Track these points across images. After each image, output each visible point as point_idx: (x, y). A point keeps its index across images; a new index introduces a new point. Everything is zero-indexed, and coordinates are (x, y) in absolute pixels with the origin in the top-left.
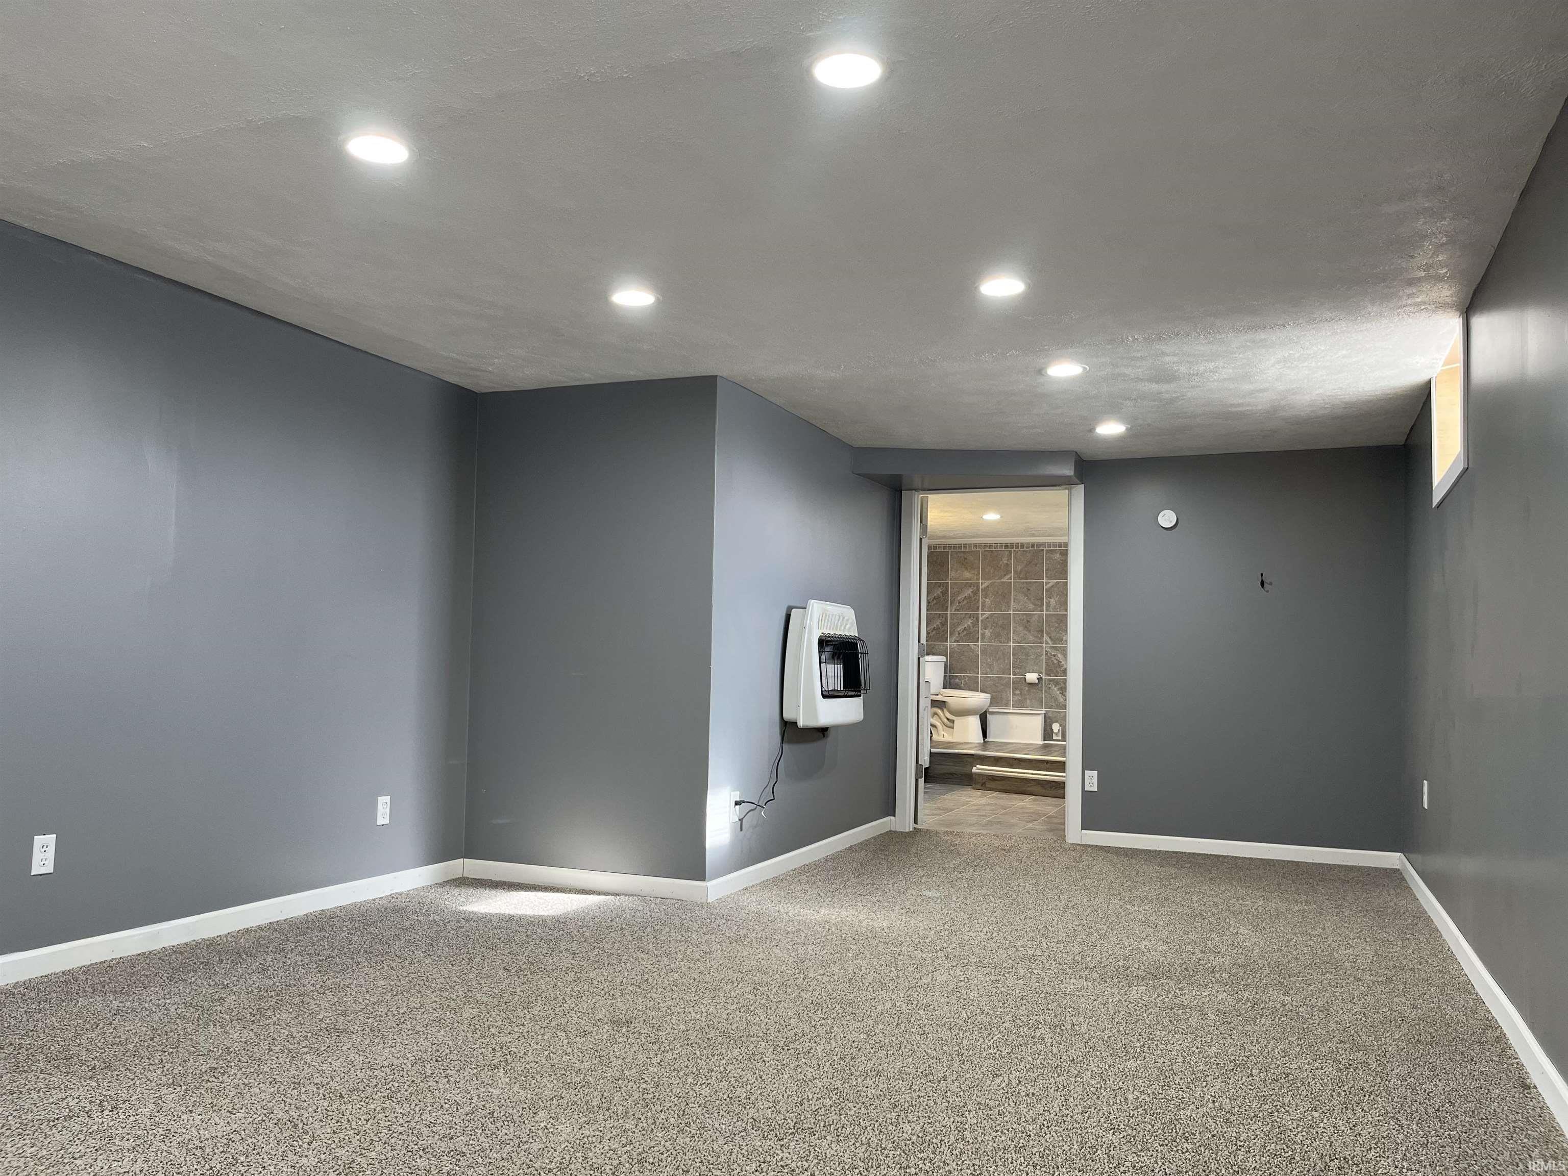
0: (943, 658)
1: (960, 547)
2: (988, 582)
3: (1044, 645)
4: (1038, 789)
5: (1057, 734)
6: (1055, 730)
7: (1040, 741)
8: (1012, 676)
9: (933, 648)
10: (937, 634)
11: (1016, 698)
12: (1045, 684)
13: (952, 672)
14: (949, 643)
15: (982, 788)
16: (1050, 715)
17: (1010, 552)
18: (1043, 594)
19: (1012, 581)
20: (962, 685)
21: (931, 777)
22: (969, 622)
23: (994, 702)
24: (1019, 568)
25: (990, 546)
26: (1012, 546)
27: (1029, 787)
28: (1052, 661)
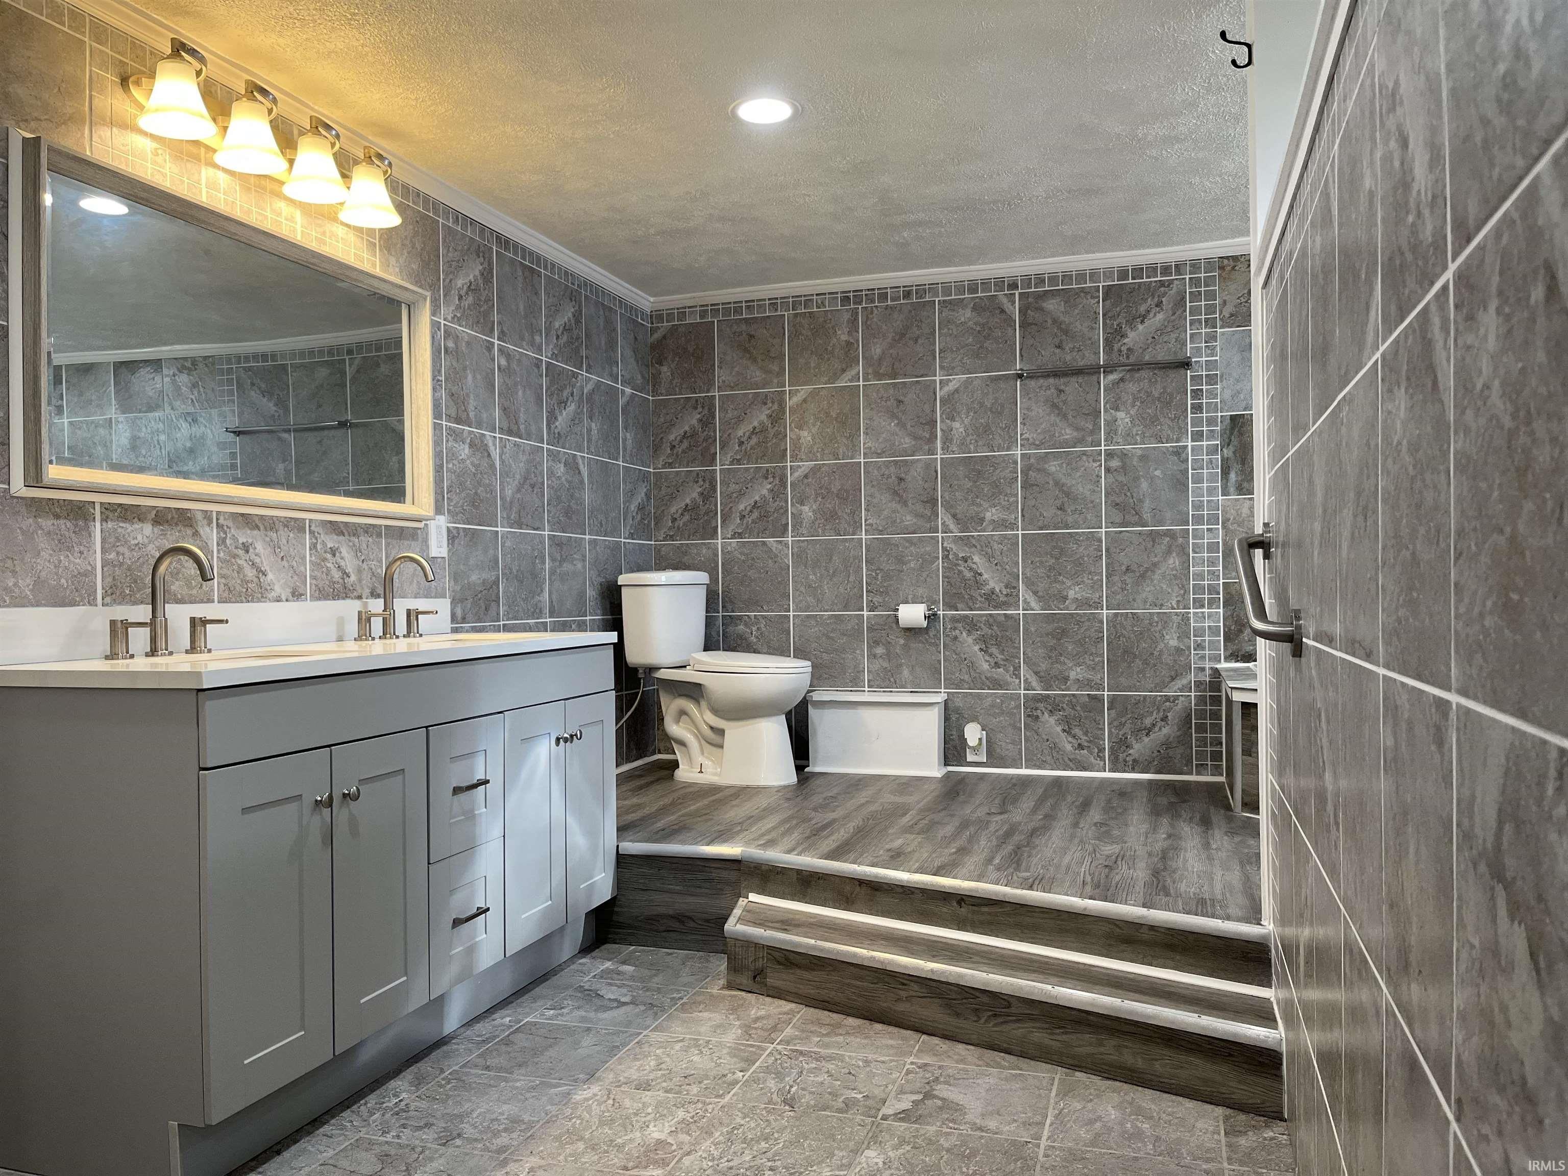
0: (702, 577)
1: (738, 310)
2: (804, 390)
3: (940, 535)
4: (932, 1012)
5: (975, 750)
6: (972, 740)
7: (934, 770)
8: (865, 613)
9: (685, 553)
10: (691, 520)
11: (876, 666)
12: (945, 629)
13: (729, 607)
14: (719, 541)
15: (755, 987)
16: (958, 702)
17: (855, 313)
18: (934, 411)
19: (861, 383)
20: (753, 639)
21: (621, 926)
22: (764, 489)
23: (819, 676)
24: (877, 351)
25: (808, 302)
26: (858, 300)
27: (899, 1000)
28: (960, 572)
